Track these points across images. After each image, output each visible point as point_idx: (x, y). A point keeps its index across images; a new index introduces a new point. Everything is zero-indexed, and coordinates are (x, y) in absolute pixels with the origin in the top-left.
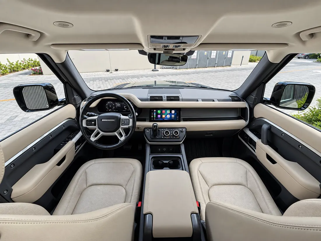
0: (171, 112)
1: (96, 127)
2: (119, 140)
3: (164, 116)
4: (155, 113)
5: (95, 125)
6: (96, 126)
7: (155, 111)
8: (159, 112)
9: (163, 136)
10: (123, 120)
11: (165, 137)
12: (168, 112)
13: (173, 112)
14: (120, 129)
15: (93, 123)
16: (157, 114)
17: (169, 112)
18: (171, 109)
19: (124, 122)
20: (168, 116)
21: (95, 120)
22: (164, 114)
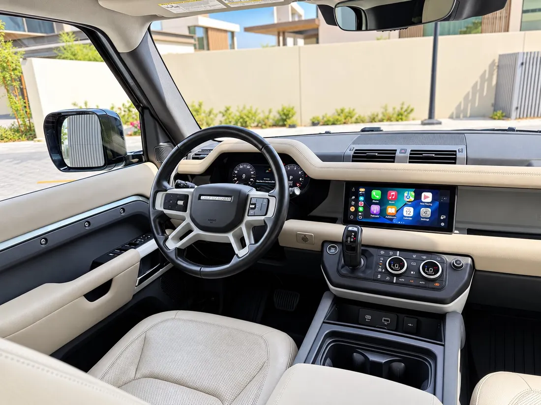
0: (418, 197)
1: (187, 214)
2: (234, 253)
3: (391, 210)
4: (362, 198)
5: (184, 209)
6: (186, 211)
7: (362, 190)
8: (376, 194)
9: (381, 273)
10: (253, 201)
11: (388, 278)
12: (410, 195)
13: (427, 197)
14: (243, 227)
15: (181, 203)
16: (369, 202)
17: (412, 199)
18: (419, 188)
19: (253, 206)
20: (409, 212)
21: (185, 198)
22: (393, 205)
